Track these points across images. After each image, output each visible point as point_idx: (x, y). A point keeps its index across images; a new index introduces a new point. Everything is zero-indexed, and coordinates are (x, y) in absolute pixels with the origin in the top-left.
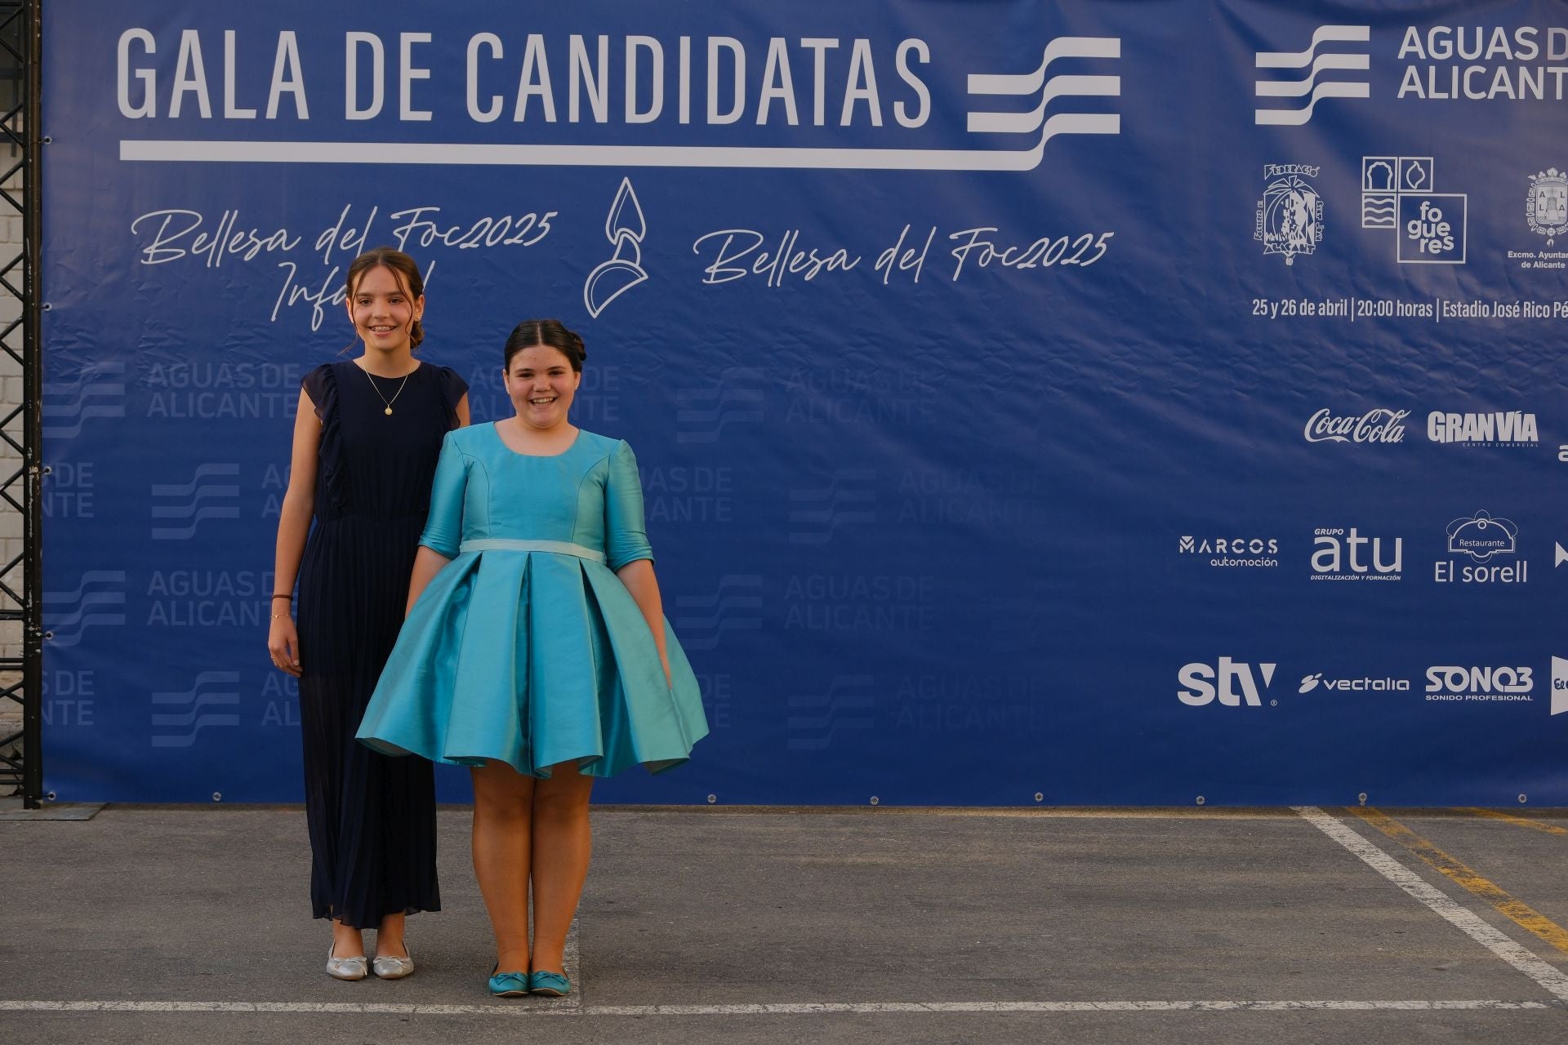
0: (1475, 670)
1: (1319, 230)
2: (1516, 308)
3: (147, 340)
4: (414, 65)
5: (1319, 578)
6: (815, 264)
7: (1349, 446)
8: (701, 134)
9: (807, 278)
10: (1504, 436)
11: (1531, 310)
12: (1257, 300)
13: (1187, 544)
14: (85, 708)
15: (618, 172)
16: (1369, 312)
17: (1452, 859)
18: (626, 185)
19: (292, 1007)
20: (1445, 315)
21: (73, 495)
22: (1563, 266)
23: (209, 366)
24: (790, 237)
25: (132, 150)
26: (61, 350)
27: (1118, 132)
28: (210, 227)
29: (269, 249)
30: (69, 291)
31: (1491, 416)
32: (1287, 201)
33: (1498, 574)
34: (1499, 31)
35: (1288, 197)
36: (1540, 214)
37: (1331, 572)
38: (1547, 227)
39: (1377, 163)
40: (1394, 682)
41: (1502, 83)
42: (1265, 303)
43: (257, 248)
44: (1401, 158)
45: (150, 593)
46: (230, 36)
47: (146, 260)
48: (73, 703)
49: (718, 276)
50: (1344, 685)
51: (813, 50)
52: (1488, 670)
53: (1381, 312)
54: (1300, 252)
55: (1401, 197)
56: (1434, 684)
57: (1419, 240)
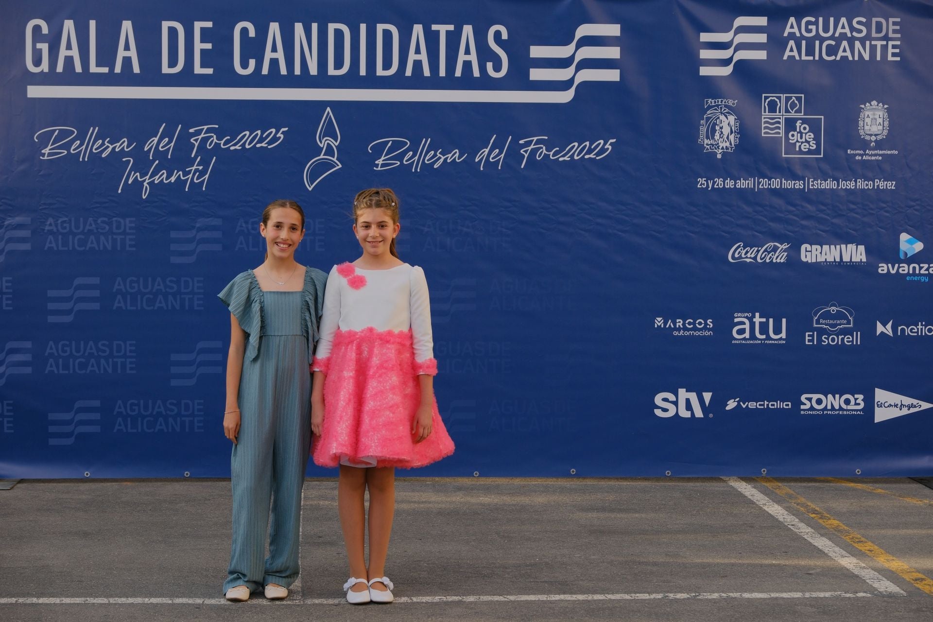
0: (830, 396)
1: (737, 138)
2: (853, 183)
3: (45, 204)
4: (202, 41)
5: (737, 342)
6: (440, 158)
7: (754, 265)
8: (373, 81)
9: (435, 167)
10: (846, 259)
11: (861, 184)
12: (700, 179)
13: (659, 322)
14: (8, 422)
15: (323, 105)
16: (766, 186)
17: (817, 508)
18: (328, 113)
19: (131, 600)
20: (811, 187)
22: (880, 158)
23: (81, 219)
24: (425, 143)
25: (35, 92)
27: (619, 80)
28: (81, 137)
29: (117, 150)
31: (838, 247)
32: (718, 120)
33: (843, 339)
34: (843, 20)
35: (719, 118)
36: (866, 128)
37: (744, 339)
38: (871, 135)
39: (771, 98)
40: (782, 403)
41: (845, 51)
42: (704, 181)
43: (110, 149)
44: (785, 95)
46: (93, 24)
47: (44, 157)
48: (1, 419)
49: (383, 165)
50: (752, 405)
51: (437, 33)
52: (837, 396)
53: (773, 186)
54: (725, 150)
55: (785, 118)
56: (806, 404)
57: (795, 144)
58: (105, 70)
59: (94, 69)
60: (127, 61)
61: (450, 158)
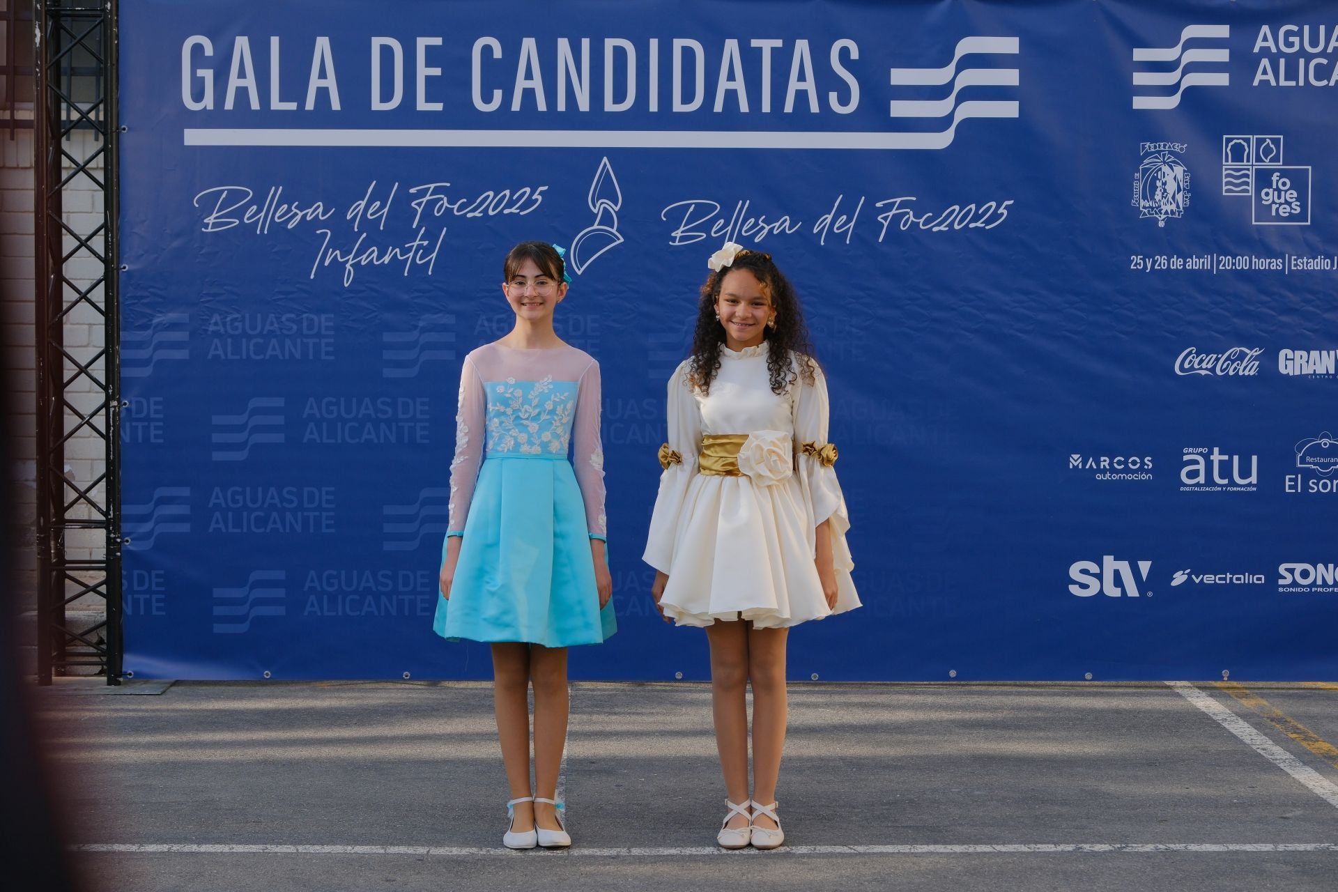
0: (1320, 566)
1: (1187, 197)
3: (208, 295)
4: (428, 65)
5: (1187, 489)
6: (763, 228)
7: (1212, 379)
8: (667, 120)
9: (757, 240)
12: (1135, 257)
13: (1076, 461)
14: (158, 601)
15: (597, 153)
16: (1229, 266)
17: (1300, 726)
18: (605, 163)
19: (327, 849)
20: (1293, 268)
21: (146, 424)
23: (259, 315)
24: (742, 206)
25: (194, 137)
26: (136, 303)
27: (1017, 116)
28: (259, 200)
29: (308, 218)
30: (143, 255)
31: (1332, 353)
32: (1159, 173)
35: (1160, 169)
37: (1198, 485)
39: (1235, 141)
40: (1251, 576)
42: (1140, 259)
43: (298, 217)
44: (1255, 137)
45: (211, 505)
46: (275, 42)
47: (207, 228)
48: (148, 596)
49: (682, 239)
50: (1209, 579)
51: (760, 49)
52: (1331, 566)
53: (1239, 266)
54: (1170, 216)
55: (1256, 169)
56: (1285, 578)
57: (1270, 205)
58: (292, 106)
59: (276, 104)
60: (323, 93)
61: (777, 227)
